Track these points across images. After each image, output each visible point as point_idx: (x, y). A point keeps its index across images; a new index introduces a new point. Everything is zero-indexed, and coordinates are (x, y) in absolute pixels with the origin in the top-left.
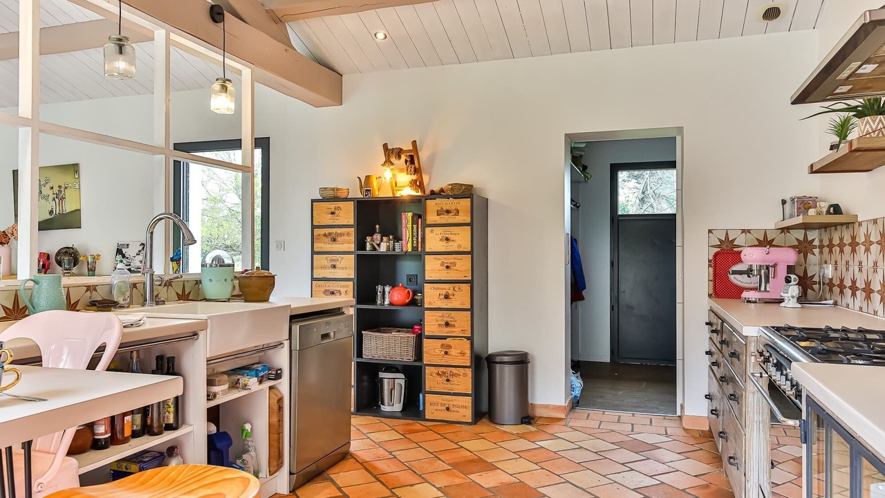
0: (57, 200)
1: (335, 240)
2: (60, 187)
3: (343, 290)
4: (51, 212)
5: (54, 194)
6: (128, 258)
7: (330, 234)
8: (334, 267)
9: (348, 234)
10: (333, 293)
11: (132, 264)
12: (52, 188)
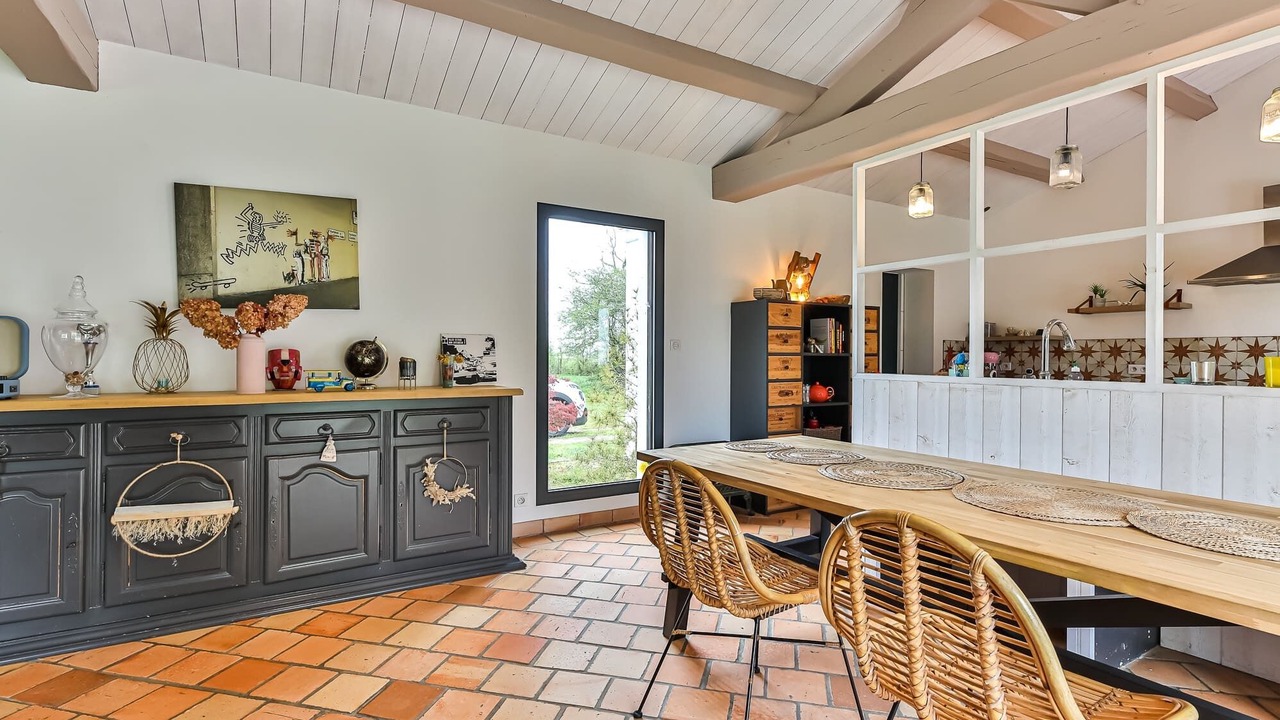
0: (306, 257)
1: (786, 341)
2: (314, 233)
3: (794, 391)
4: (290, 277)
5: (297, 244)
6: (468, 359)
7: (781, 335)
8: (787, 368)
9: (796, 336)
10: (787, 394)
11: (478, 368)
12: (295, 233)
